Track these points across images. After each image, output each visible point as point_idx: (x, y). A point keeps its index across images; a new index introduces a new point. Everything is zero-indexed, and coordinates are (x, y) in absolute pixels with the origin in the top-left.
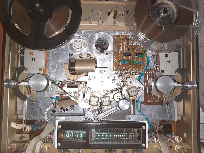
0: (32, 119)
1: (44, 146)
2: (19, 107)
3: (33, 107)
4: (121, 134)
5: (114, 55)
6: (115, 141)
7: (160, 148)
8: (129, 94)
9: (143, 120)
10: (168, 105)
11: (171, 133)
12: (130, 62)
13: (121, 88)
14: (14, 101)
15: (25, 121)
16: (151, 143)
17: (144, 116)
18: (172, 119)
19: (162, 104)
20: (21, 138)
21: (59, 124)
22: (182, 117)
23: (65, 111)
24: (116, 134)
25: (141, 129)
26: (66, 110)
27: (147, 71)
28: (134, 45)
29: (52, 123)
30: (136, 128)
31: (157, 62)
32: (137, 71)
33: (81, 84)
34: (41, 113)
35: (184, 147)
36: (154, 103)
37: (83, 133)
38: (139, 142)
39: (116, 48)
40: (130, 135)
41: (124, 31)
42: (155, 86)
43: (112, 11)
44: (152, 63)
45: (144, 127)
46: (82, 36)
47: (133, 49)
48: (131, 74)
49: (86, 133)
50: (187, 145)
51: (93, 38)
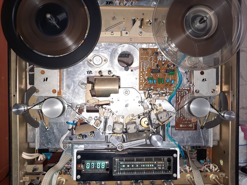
0: (45, 148)
1: (61, 178)
2: (30, 134)
3: (47, 134)
4: (149, 164)
5: (140, 72)
6: (142, 171)
7: (193, 178)
8: (158, 119)
9: (174, 147)
10: (202, 129)
11: (206, 159)
12: (160, 81)
13: (150, 112)
14: (24, 128)
15: (38, 150)
16: (183, 172)
17: (176, 142)
18: (207, 145)
19: (196, 129)
20: (35, 170)
21: (78, 153)
22: (218, 142)
23: (84, 138)
24: (143, 164)
25: (172, 157)
26: (85, 137)
27: (179, 92)
28: (163, 60)
29: (69, 152)
30: (166, 157)
31: (189, 81)
32: (168, 92)
33: (103, 108)
34: (56, 140)
35: (220, 176)
36: (187, 128)
37: (105, 164)
38: (170, 172)
39: (142, 64)
40: (159, 164)
41: (152, 43)
42: (189, 108)
43: (138, 19)
44: (185, 81)
45: (175, 155)
46: (101, 49)
47: (163, 65)
48: (161, 95)
49: (109, 163)
50: (224, 174)
51: (114, 51)
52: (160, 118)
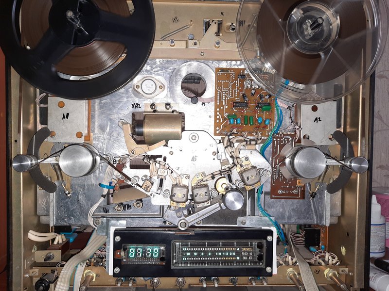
0: (65, 224)
1: (89, 272)
2: (41, 202)
3: (67, 202)
4: (229, 251)
5: (216, 106)
6: (218, 262)
7: (299, 274)
8: (243, 181)
9: (269, 225)
10: (313, 198)
11: (319, 246)
12: (247, 120)
13: (230, 169)
14: (31, 194)
15: (53, 228)
16: (282, 264)
17: (271, 218)
18: (320, 223)
19: (303, 197)
20: (48, 258)
21: (116, 233)
22: (339, 218)
23: (126, 209)
24: (218, 251)
25: (265, 241)
26: (128, 208)
27: (277, 138)
28: (253, 87)
29: (103, 232)
30: (255, 241)
31: (295, 121)
32: (259, 138)
33: (156, 162)
34: (81, 212)
35: (341, 272)
36: (289, 196)
37: (160, 250)
38: (261, 264)
39: (220, 93)
40: (244, 252)
41: (236, 61)
42: (292, 163)
43: (214, 22)
44: (287, 121)
45: (269, 238)
46: (155, 69)
47: (253, 95)
48: (248, 143)
49: (166, 248)
50: (347, 269)
51: (176, 72)
52: (246, 179)
